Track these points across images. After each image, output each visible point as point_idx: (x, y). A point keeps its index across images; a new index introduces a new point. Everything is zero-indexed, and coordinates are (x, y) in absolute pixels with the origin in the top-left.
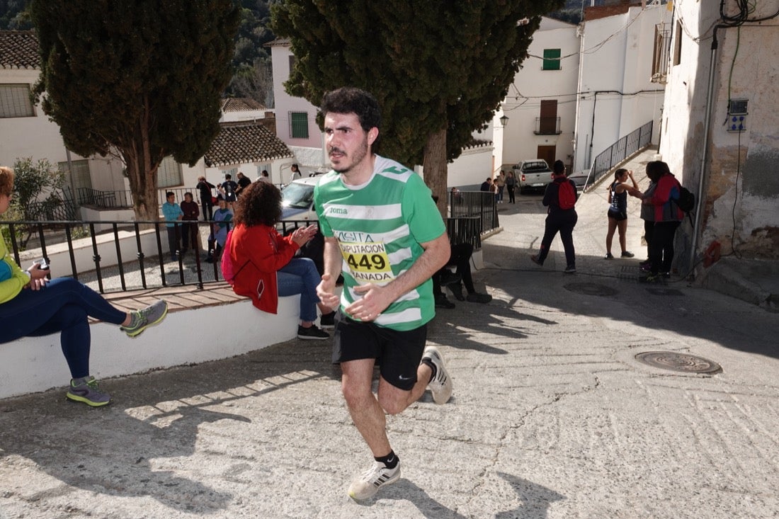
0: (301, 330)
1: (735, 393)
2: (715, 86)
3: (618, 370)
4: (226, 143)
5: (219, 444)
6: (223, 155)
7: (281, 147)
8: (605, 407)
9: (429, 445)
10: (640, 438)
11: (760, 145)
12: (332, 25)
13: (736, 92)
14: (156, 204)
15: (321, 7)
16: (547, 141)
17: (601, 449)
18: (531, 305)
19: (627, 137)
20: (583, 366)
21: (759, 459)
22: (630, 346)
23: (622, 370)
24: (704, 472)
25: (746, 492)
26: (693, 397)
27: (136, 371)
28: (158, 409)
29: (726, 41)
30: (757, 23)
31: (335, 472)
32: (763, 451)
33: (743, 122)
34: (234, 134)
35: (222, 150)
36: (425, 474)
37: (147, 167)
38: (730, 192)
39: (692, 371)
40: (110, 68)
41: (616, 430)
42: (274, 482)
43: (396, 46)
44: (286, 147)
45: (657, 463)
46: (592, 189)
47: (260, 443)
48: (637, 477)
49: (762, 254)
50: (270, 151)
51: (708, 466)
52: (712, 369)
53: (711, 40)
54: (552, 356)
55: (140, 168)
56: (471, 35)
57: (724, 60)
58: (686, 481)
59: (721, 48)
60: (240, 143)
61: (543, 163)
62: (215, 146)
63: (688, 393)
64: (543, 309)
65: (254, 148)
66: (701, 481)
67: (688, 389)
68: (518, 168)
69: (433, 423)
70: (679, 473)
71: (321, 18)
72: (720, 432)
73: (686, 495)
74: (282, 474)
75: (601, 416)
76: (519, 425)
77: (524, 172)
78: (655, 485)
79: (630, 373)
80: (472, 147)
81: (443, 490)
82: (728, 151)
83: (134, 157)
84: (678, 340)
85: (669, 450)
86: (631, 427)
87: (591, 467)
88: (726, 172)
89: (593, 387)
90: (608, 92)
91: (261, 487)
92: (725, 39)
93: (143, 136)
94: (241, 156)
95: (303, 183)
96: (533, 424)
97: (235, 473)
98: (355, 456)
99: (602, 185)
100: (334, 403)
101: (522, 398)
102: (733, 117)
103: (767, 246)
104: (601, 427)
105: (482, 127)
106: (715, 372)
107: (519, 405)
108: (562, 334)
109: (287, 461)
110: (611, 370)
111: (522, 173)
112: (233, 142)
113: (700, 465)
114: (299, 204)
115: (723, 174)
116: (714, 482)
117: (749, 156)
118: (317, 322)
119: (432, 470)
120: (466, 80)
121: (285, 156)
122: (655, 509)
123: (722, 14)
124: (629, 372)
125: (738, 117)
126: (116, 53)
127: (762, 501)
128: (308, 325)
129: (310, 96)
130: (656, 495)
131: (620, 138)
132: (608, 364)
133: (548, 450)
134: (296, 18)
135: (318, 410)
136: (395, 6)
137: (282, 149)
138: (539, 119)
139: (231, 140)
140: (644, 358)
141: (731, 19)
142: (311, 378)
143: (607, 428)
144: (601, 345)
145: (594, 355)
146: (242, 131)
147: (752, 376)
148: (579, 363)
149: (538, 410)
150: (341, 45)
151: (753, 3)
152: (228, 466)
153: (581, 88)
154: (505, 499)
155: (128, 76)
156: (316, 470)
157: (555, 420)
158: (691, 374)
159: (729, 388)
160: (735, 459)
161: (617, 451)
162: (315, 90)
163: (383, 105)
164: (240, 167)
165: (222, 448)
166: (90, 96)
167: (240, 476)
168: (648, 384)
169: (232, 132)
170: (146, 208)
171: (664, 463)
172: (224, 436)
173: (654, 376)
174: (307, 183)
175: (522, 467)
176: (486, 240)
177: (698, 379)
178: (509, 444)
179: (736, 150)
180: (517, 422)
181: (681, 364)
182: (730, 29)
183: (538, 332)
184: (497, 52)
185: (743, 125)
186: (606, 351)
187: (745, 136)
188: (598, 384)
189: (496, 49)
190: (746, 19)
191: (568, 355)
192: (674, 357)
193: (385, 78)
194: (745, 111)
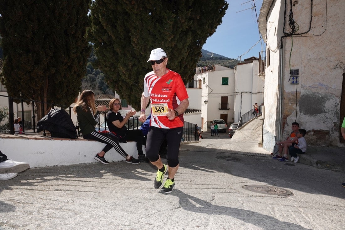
1: (301, 207)
2: (283, 65)
11: (306, 90)
12: (109, 34)
13: (293, 66)
15: (105, 26)
16: (224, 112)
20: (208, 189)
22: (242, 182)
23: (232, 193)
26: (273, 209)
29: (287, 44)
30: (300, 35)
33: (297, 79)
38: (294, 113)
39: (275, 194)
40: (29, 64)
43: (135, 40)
46: (241, 129)
49: (312, 144)
53: (280, 44)
55: (42, 110)
56: (168, 34)
57: (286, 52)
59: (285, 47)
61: (222, 120)
63: (270, 206)
67: (270, 204)
79: (236, 194)
80: (193, 112)
82: (292, 94)
83: (40, 105)
88: (291, 104)
90: (246, 92)
93: (45, 96)
99: (245, 127)
101: (153, 206)
102: (292, 77)
103: (314, 139)
106: (289, 195)
108: (205, 176)
110: (225, 192)
115: (290, 104)
117: (302, 96)
123: (284, 33)
125: (295, 77)
126: (32, 58)
131: (252, 109)
132: (225, 190)
136: (135, 22)
138: (221, 104)
140: (247, 187)
141: (287, 34)
144: (225, 181)
145: (219, 185)
151: (298, 27)
153: (236, 91)
155: (37, 68)
158: (274, 196)
159: (297, 204)
166: (20, 76)
168: (245, 200)
173: (251, 196)
177: (277, 198)
179: (295, 93)
181: (269, 191)
182: (288, 38)
183: (192, 174)
184: (183, 45)
185: (297, 81)
186: (227, 184)
187: (299, 86)
188: (213, 200)
189: (182, 44)
190: (295, 34)
191: (203, 184)
192: (266, 187)
193: (131, 56)
194: (298, 75)
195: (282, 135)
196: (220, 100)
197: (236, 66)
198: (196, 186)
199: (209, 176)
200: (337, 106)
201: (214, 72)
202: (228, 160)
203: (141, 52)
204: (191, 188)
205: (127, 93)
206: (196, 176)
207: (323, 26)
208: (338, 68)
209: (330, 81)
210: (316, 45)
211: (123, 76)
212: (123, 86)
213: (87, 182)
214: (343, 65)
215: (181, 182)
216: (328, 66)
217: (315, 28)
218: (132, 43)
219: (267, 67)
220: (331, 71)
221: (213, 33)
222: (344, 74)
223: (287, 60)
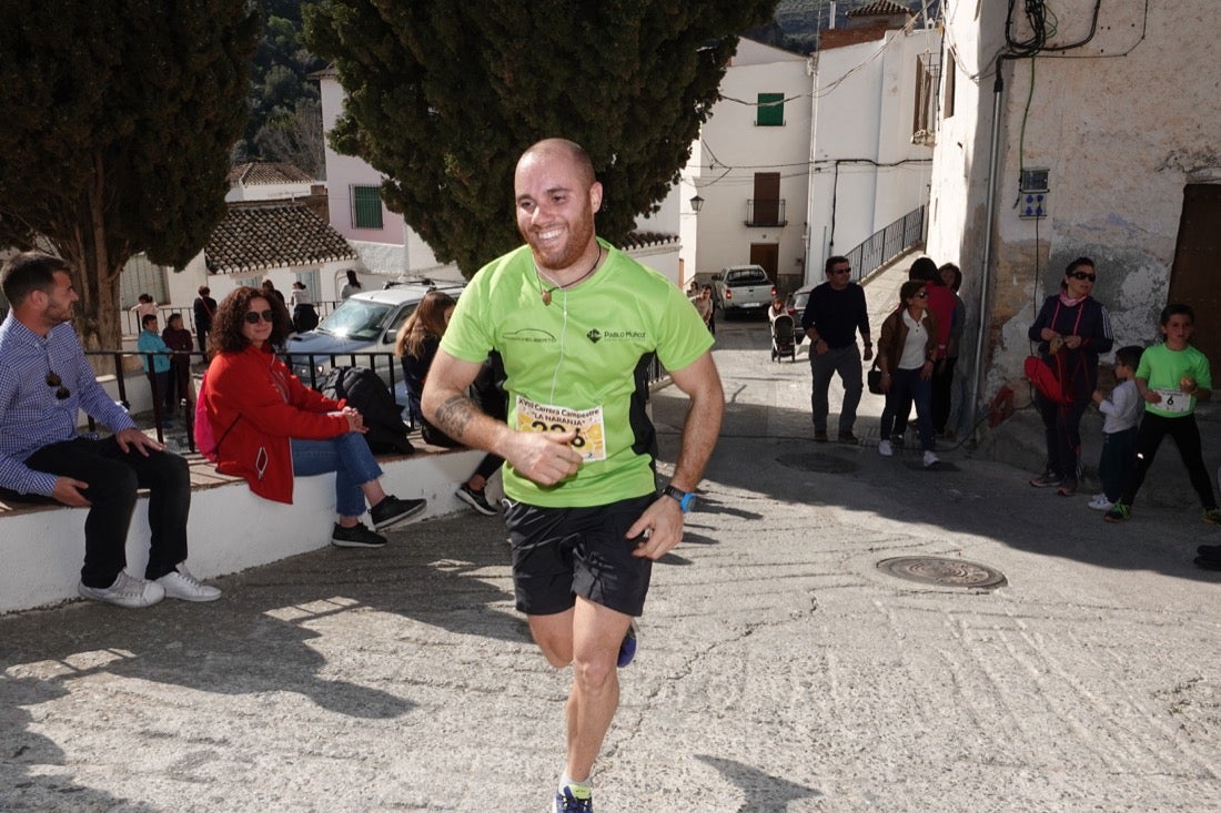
0: (339, 532)
1: (1022, 616)
2: (1000, 148)
3: (848, 586)
4: (243, 234)
5: (168, 720)
6: (238, 255)
7: (337, 242)
8: (821, 642)
9: (530, 711)
10: (871, 689)
11: (1068, 239)
12: (403, 40)
13: (1030, 157)
14: (117, 333)
15: (385, 10)
17: (807, 708)
18: (723, 489)
19: (885, 230)
20: (795, 580)
21: (1047, 715)
22: (871, 549)
23: (856, 585)
24: (962, 737)
25: (1023, 764)
26: (958, 625)
27: (37, 605)
28: (68, 665)
29: (1016, 80)
30: (1060, 53)
31: (364, 759)
32: (1055, 703)
33: (1043, 202)
34: (257, 220)
35: (237, 246)
36: (516, 757)
37: (102, 271)
38: (1025, 311)
39: (961, 585)
40: (34, 105)
41: (834, 677)
42: (255, 779)
43: (506, 76)
44: (345, 242)
45: (892, 727)
47: (242, 715)
48: (857, 748)
50: (317, 249)
51: (969, 727)
52: (994, 581)
53: (994, 78)
54: (747, 566)
55: (88, 273)
56: (624, 59)
57: (1013, 108)
58: (933, 753)
59: (1009, 89)
60: (267, 236)
61: (759, 270)
62: (224, 239)
63: (951, 617)
64: (741, 494)
65: (291, 242)
66: (956, 751)
67: (952, 612)
68: (721, 279)
69: (542, 676)
70: (925, 740)
71: (385, 28)
72: (993, 676)
73: (930, 773)
74: (274, 764)
75: (814, 656)
76: (681, 674)
77: (730, 285)
78: (884, 760)
79: (866, 590)
81: (543, 780)
82: (1022, 247)
83: (79, 255)
84: (945, 539)
85: (913, 705)
86: (857, 670)
87: (789, 736)
88: (1018, 280)
89: (807, 612)
90: (856, 161)
91: (232, 789)
92: (1013, 76)
93: (95, 219)
94: (269, 257)
95: (368, 299)
96: (705, 672)
97: (189, 766)
98: (403, 732)
100: (381, 647)
101: (693, 632)
102: (1027, 196)
104: (812, 673)
105: (650, 209)
106: (995, 585)
107: (686, 643)
108: (768, 533)
109: (283, 744)
110: (838, 586)
111: (726, 287)
112: (255, 233)
113: (957, 727)
114: (361, 334)
115: (1015, 283)
116: (975, 752)
117: (1053, 256)
118: (366, 519)
119: (530, 749)
120: (620, 132)
121: (342, 257)
122: (879, 797)
123: (1008, 38)
124: (864, 588)
125: (1034, 196)
126: (44, 80)
127: (1045, 778)
128: (350, 523)
129: (369, 154)
130: (884, 775)
131: (875, 231)
132: (835, 578)
133: (722, 712)
134: (343, 26)
135: (349, 660)
136: (503, 11)
137: (338, 246)
138: (752, 202)
139: (251, 229)
140: (890, 566)
141: (1021, 46)
142: (345, 608)
143: (820, 674)
144: (827, 549)
145: (814, 563)
146: (271, 216)
147: (1050, 590)
148: (789, 577)
149: (715, 650)
150: (418, 72)
151: (1053, 22)
152: (179, 755)
153: (815, 156)
154: (643, 790)
155: (66, 118)
156: (333, 757)
157: (740, 665)
158: (959, 589)
159: (1014, 609)
160: (1012, 716)
161: (832, 712)
162: (378, 144)
163: (488, 170)
164: (266, 273)
165: (172, 727)
167: (197, 772)
168: (892, 606)
169: (253, 217)
170: (99, 339)
171: (904, 725)
172: (180, 706)
173: (903, 594)
174: (375, 300)
175: (677, 740)
176: (664, 390)
177: (968, 596)
178: (662, 704)
179: (1033, 246)
180: (679, 669)
181: (946, 575)
182: (1020, 65)
183: (730, 530)
184: (668, 89)
185: (1042, 207)
186: (834, 558)
187: (1046, 225)
188: (815, 608)
189: (666, 84)
190: (1042, 46)
191: (774, 564)
192: (936, 564)
193: (489, 127)
194: (1046, 187)
195: (986, 378)
196: (748, 191)
197: (816, 54)
198: (764, 571)
199: (781, 535)
200: (1158, 289)
202: (817, 469)
204: (749, 575)
205: (465, 247)
206: (745, 533)
207: (1137, 23)
208: (1170, 167)
209: (1142, 210)
210: (1108, 89)
211: (460, 196)
212: (454, 224)
213: (495, 577)
214: (1189, 157)
215: (717, 561)
216: (1141, 160)
217: (1109, 28)
218: (495, 86)
219: (945, 119)
220: (1148, 178)
222: (1188, 189)
223: (1014, 136)
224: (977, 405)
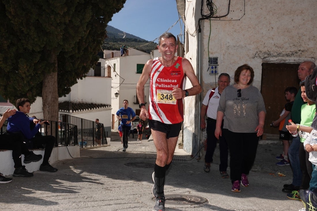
2: (202, 52)
13: (212, 53)
20: (109, 206)
23: (139, 207)
29: (205, 28)
30: (218, 19)
33: (216, 69)
39: (188, 204)
53: (198, 28)
57: (205, 37)
59: (203, 31)
79: (143, 209)
82: (211, 85)
92: (204, 26)
102: (211, 66)
123: (202, 14)
125: (214, 67)
141: (205, 16)
144: (132, 193)
145: (123, 199)
147: (227, 204)
151: (216, 9)
177: (190, 209)
179: (215, 85)
182: (206, 21)
184: (81, 22)
186: (134, 197)
190: (213, 16)
191: (103, 200)
193: (7, 32)
194: (217, 64)
195: (202, 133)
197: (153, 51)
198: (93, 203)
199: (113, 189)
201: (127, 57)
202: (139, 167)
203: (21, 27)
204: (87, 206)
206: (96, 189)
207: (242, 10)
208: (257, 57)
210: (235, 31)
214: (262, 54)
215: (74, 200)
216: (248, 55)
217: (233, 11)
219: (186, 54)
220: (250, 61)
221: (121, 9)
222: (263, 65)
223: (206, 46)
224: (200, 143)
